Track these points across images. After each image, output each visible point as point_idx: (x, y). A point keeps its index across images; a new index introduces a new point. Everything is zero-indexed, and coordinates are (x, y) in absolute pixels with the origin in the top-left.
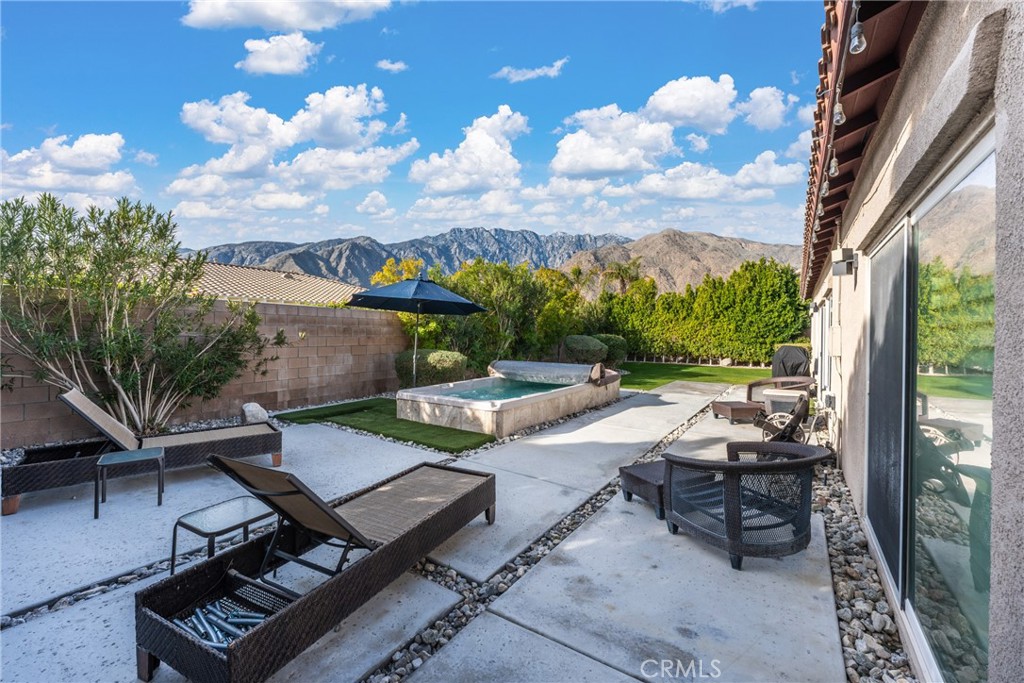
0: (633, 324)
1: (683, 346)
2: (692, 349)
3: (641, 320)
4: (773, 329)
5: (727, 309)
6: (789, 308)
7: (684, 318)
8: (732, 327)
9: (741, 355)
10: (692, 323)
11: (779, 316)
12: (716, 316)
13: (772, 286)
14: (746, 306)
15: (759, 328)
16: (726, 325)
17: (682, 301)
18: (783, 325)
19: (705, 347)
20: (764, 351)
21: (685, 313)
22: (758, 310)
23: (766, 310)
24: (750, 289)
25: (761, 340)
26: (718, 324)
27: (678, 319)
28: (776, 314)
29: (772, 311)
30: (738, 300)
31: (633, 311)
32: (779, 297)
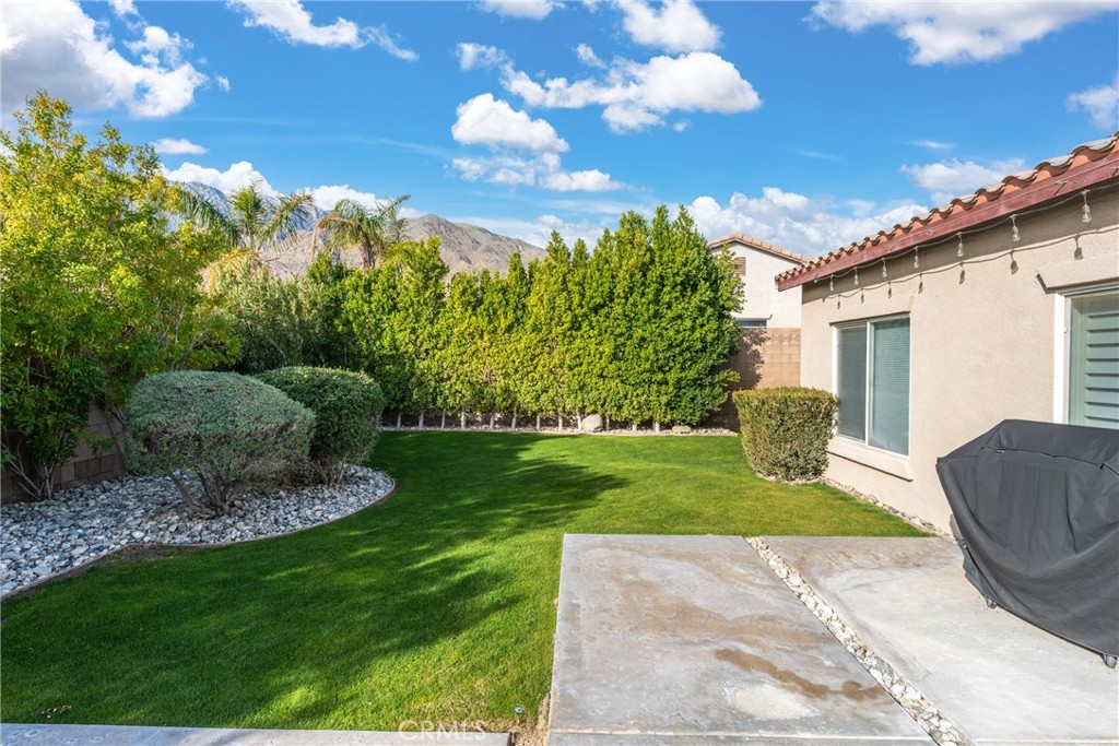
0: (394, 340)
1: (506, 390)
2: (525, 398)
3: (414, 331)
4: (680, 354)
5: (596, 309)
6: (710, 311)
7: (509, 329)
8: (608, 349)
9: (620, 407)
10: (524, 339)
11: (693, 329)
12: (576, 325)
13: (685, 265)
14: (634, 305)
15: (656, 352)
16: (595, 346)
17: (504, 290)
18: (699, 346)
19: (551, 392)
20: (664, 399)
21: (511, 316)
22: (657, 315)
23: (670, 314)
24: (644, 269)
25: (660, 376)
26: (578, 341)
27: (494, 331)
28: (688, 323)
29: (680, 317)
30: (619, 290)
31: (394, 308)
32: (695, 288)
